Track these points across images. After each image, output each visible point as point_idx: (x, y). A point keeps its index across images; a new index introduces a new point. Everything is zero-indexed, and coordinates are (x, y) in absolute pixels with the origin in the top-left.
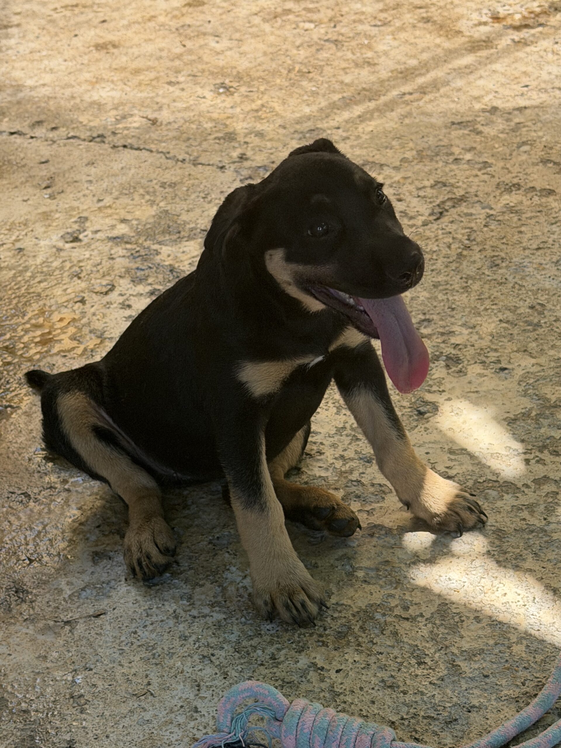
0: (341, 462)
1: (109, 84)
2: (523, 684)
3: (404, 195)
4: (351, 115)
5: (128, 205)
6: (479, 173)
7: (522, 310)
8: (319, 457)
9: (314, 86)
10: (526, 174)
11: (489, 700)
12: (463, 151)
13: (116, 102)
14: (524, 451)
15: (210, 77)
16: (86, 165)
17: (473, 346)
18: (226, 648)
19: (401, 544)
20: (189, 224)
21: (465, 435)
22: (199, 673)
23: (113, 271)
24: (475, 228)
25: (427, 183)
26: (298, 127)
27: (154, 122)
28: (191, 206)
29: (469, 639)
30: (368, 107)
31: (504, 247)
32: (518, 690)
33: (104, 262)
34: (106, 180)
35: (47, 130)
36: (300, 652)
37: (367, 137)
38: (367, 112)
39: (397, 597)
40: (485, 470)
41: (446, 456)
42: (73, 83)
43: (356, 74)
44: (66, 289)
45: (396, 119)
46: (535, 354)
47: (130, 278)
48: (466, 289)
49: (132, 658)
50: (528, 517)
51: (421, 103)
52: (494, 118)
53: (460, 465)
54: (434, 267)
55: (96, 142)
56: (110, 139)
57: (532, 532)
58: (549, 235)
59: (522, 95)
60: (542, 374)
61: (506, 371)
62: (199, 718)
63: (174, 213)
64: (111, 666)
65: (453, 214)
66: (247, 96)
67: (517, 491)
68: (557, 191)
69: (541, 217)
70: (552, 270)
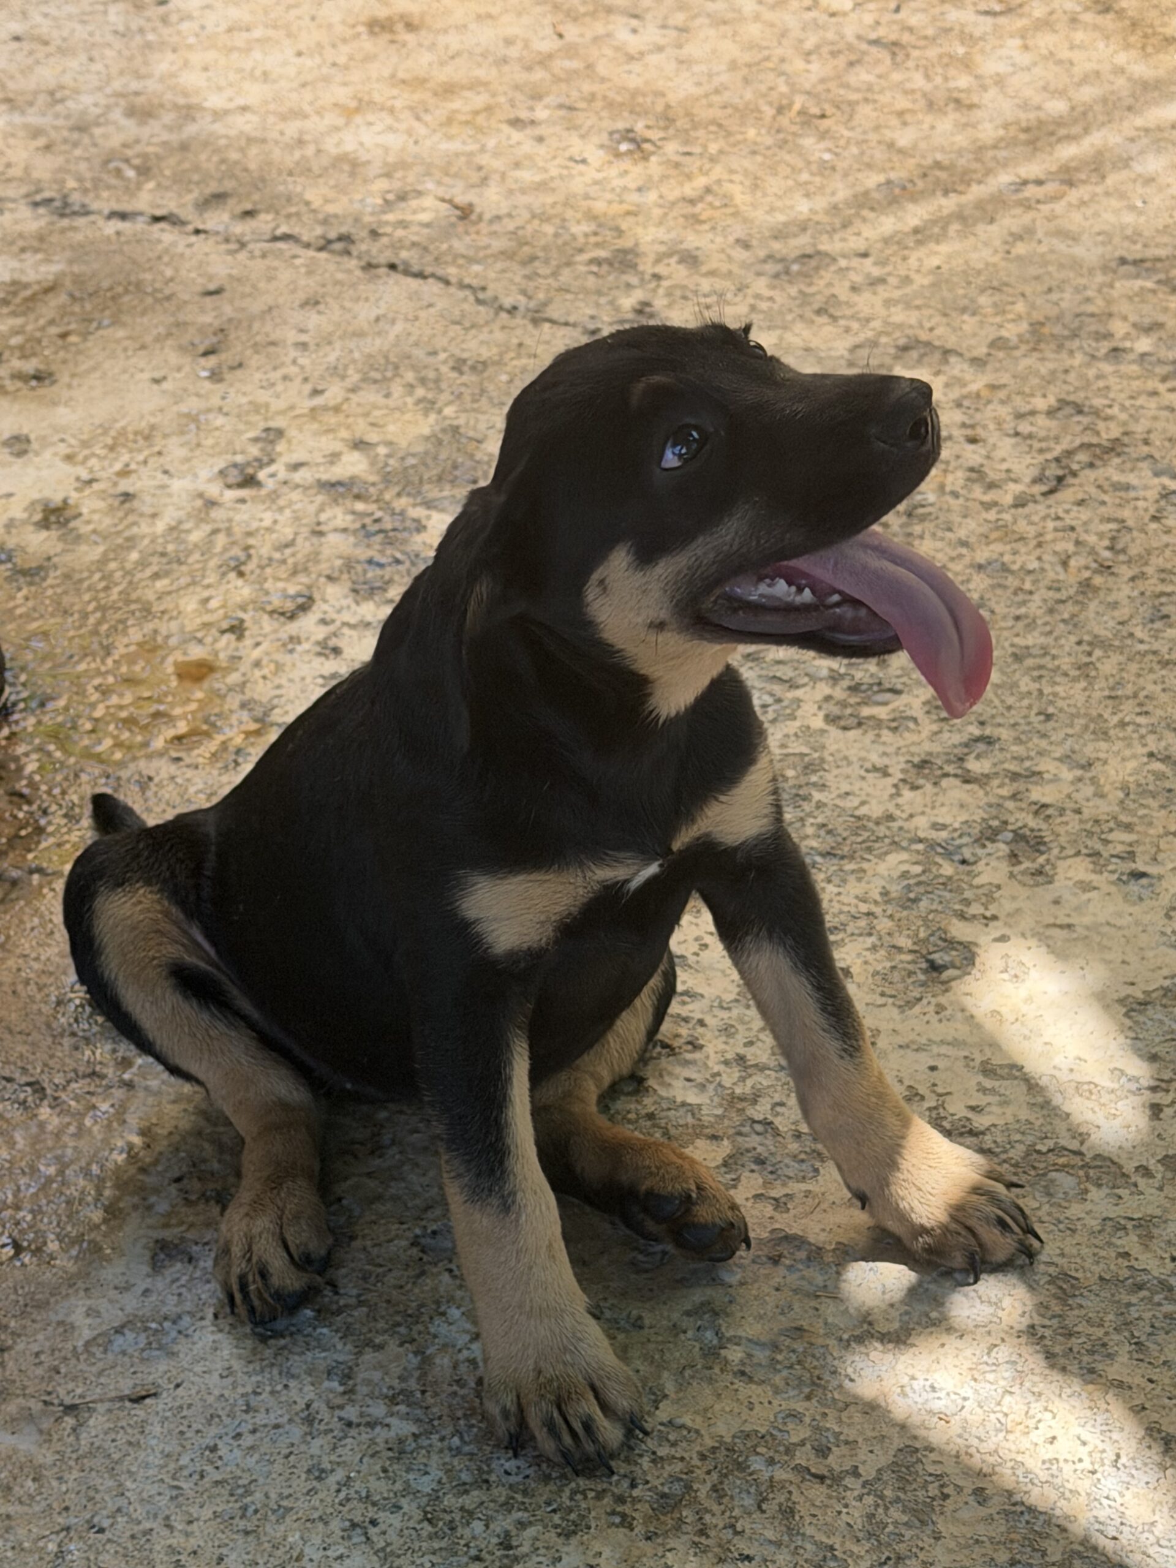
0: (736, 1073)
1: (384, 114)
3: (985, 427)
4: (899, 226)
5: (375, 407)
6: (1162, 388)
8: (688, 1056)
9: (829, 150)
12: (1134, 332)
13: (391, 159)
14: (1153, 1083)
15: (604, 114)
16: (302, 306)
17: (1078, 811)
18: (406, 1508)
19: (837, 1287)
21: (1024, 1031)
23: (318, 562)
24: (1130, 523)
25: (1040, 404)
26: (776, 246)
27: (465, 213)
29: (952, 1545)
30: (940, 207)
33: (300, 540)
34: (338, 345)
35: (234, 217)
36: (567, 1535)
37: (926, 281)
38: (934, 222)
39: (807, 1420)
40: (1057, 1122)
41: (974, 1080)
42: (307, 108)
43: (926, 126)
44: (206, 600)
45: (997, 243)
47: (349, 584)
48: (1085, 670)
49: (194, 1511)
50: (1135, 1250)
51: (1059, 207)
53: (1002, 1104)
54: (1023, 610)
55: (333, 252)
56: (364, 247)
57: (1140, 1287)
61: (1144, 881)
63: (471, 434)
64: (147, 1525)
65: (1086, 482)
66: (677, 165)
67: (1120, 1181)
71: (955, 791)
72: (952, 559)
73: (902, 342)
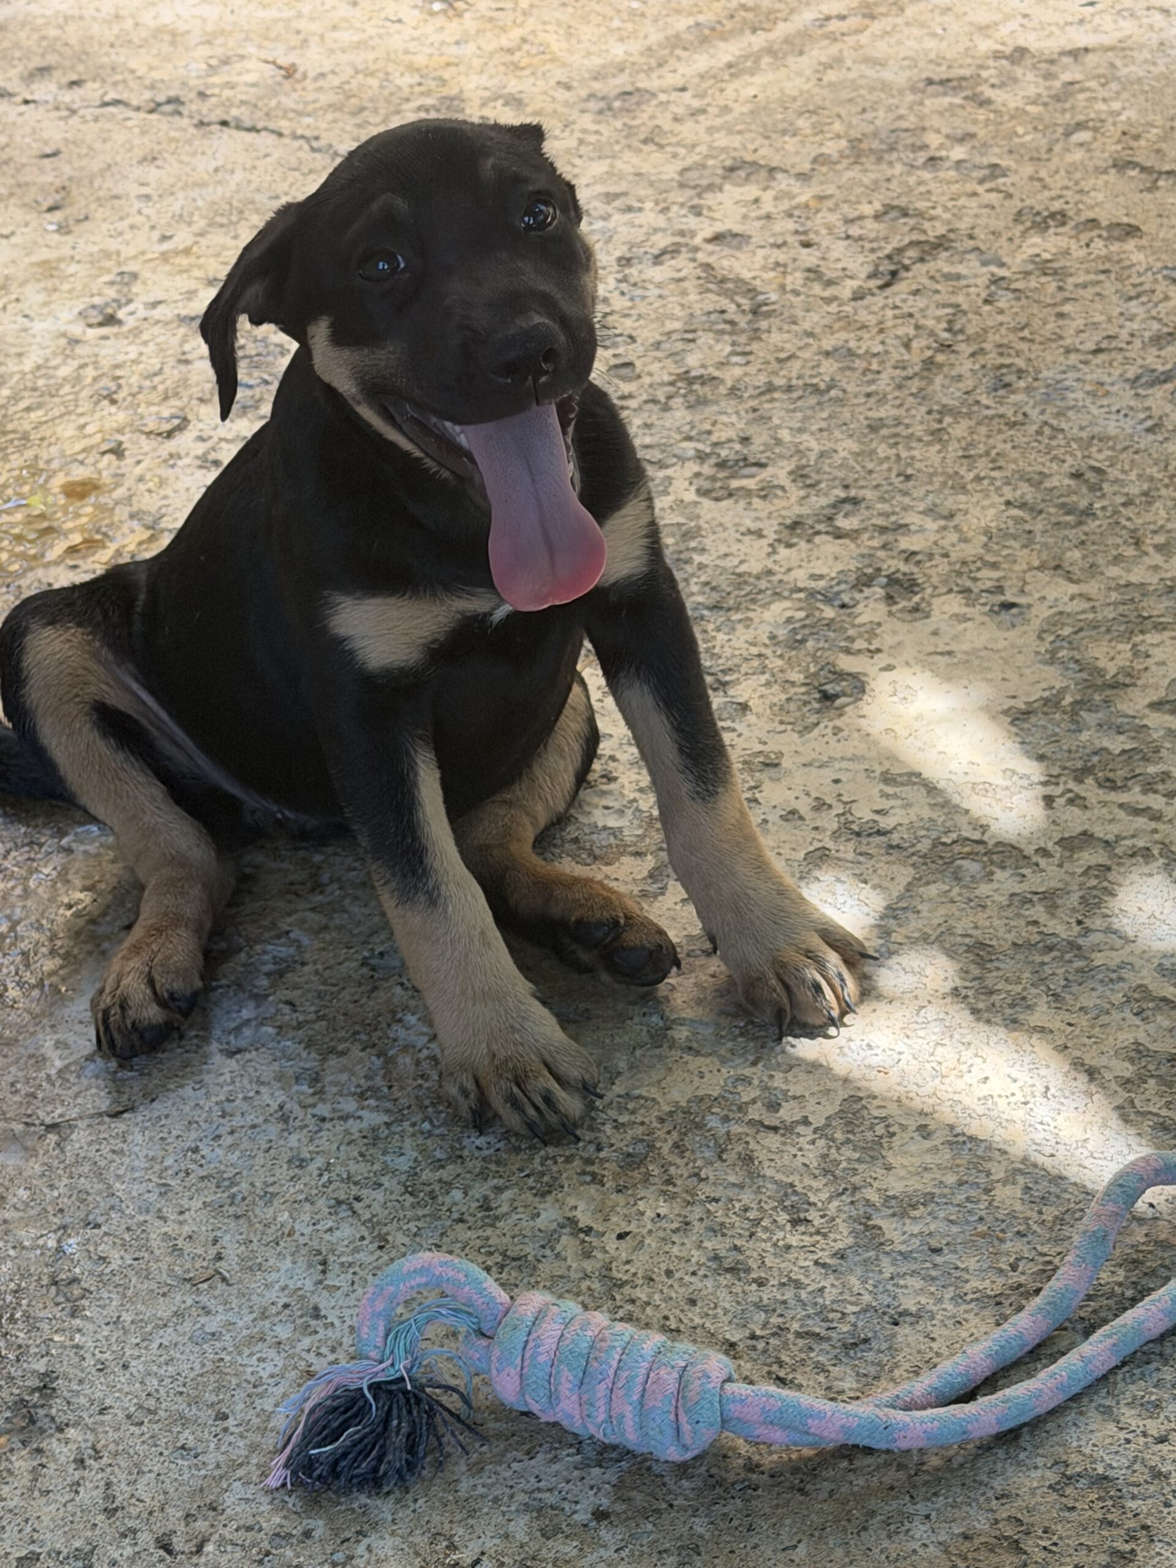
2: (1014, 1267)
3: (817, 233)
4: (712, 62)
5: (224, 247)
6: (980, 189)
7: (1054, 482)
10: (1081, 191)
11: (940, 1300)
12: (948, 143)
13: (210, 28)
14: (1043, 779)
16: (140, 162)
17: (946, 555)
18: (387, 1185)
21: (919, 744)
22: (327, 1237)
23: (187, 387)
24: (965, 307)
25: (867, 210)
26: (597, 86)
27: (289, 72)
29: (903, 1173)
30: (750, 44)
31: (1024, 346)
32: (1001, 1281)
33: (167, 369)
34: (180, 195)
35: (60, 88)
36: (542, 1194)
37: (745, 110)
38: (746, 58)
39: (756, 1082)
40: (956, 817)
41: (877, 787)
44: (83, 426)
45: (808, 72)
46: (1078, 574)
48: (938, 435)
49: (185, 1202)
50: (1043, 918)
51: (864, 38)
52: (1019, 71)
53: (904, 807)
54: (873, 388)
55: (163, 114)
56: (194, 107)
57: (1050, 948)
58: (1121, 320)
59: (1082, 21)
60: (1091, 616)
61: (1014, 611)
62: (321, 1331)
64: (142, 1219)
65: (919, 275)
66: (491, 19)
67: (1023, 862)
68: (1144, 228)
69: (1107, 285)
70: (1125, 397)
71: (828, 546)
72: (800, 348)
73: (728, 163)
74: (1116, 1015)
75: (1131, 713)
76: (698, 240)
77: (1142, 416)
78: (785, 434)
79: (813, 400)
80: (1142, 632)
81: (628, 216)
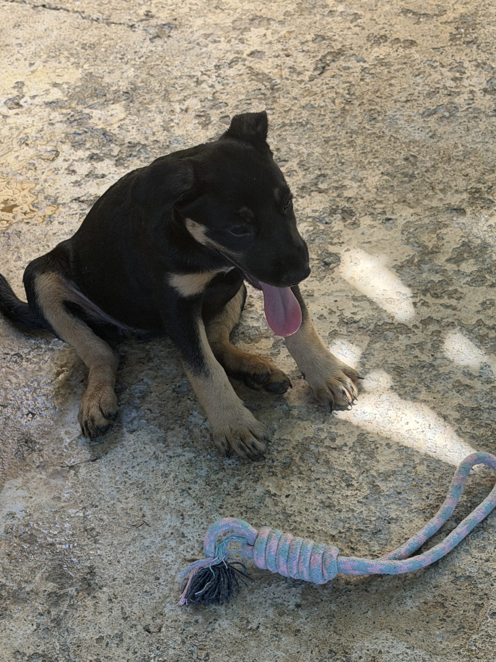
2: (428, 498)
3: (291, 50)
5: (56, 68)
6: (352, 26)
7: (398, 163)
8: (250, 309)
10: (391, 25)
11: (404, 513)
12: (336, 3)
14: (412, 295)
17: (362, 198)
18: (199, 482)
20: (112, 86)
21: (364, 283)
22: (181, 505)
23: (55, 136)
24: (353, 83)
25: (309, 37)
28: (111, 68)
29: (383, 463)
31: (379, 100)
32: (424, 503)
33: (45, 128)
34: (33, 43)
36: (256, 482)
39: (325, 430)
40: (382, 314)
41: (351, 303)
44: (18, 157)
46: (412, 204)
47: (70, 144)
48: (351, 144)
49: (127, 495)
50: (419, 354)
53: (362, 310)
54: (323, 123)
55: (18, 2)
57: (424, 367)
58: (414, 87)
60: (420, 222)
61: (391, 221)
62: (186, 542)
63: (97, 75)
64: (112, 502)
65: (333, 68)
67: (409, 331)
68: (417, 42)
69: (407, 69)
70: (420, 122)
71: (317, 197)
72: (293, 105)
73: (251, 17)
74: (450, 393)
75: (440, 264)
76: (244, 56)
77: (428, 131)
78: (293, 146)
79: (301, 130)
80: (440, 229)
81: (215, 45)
